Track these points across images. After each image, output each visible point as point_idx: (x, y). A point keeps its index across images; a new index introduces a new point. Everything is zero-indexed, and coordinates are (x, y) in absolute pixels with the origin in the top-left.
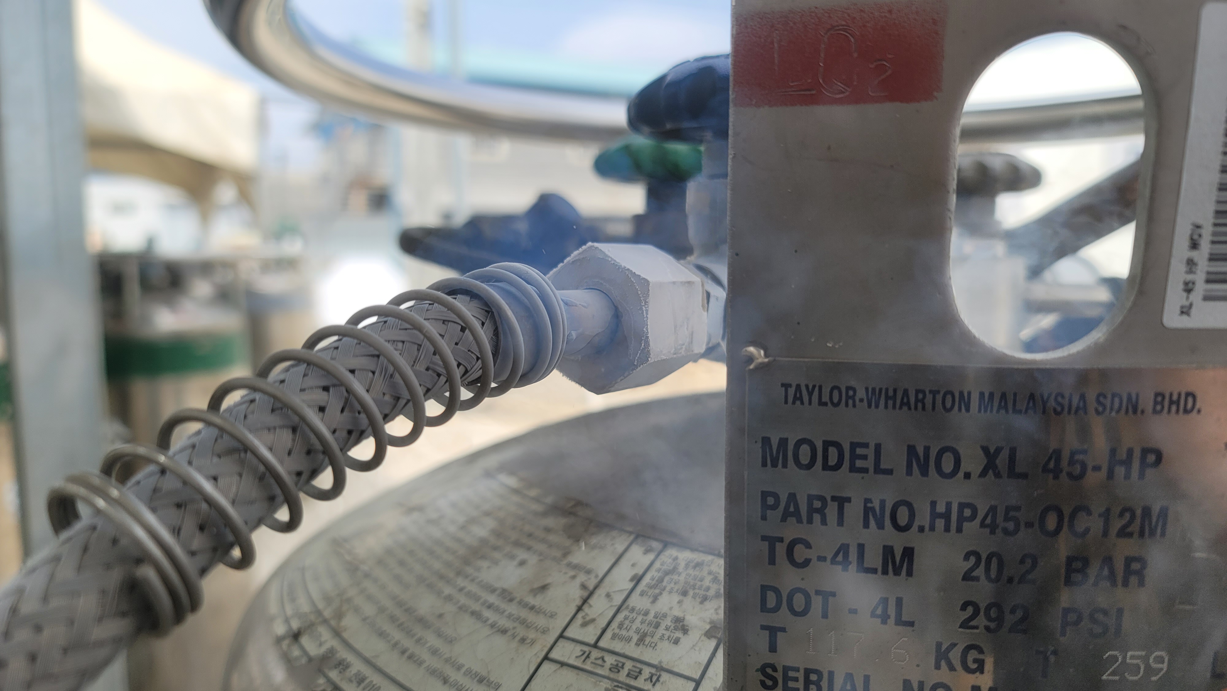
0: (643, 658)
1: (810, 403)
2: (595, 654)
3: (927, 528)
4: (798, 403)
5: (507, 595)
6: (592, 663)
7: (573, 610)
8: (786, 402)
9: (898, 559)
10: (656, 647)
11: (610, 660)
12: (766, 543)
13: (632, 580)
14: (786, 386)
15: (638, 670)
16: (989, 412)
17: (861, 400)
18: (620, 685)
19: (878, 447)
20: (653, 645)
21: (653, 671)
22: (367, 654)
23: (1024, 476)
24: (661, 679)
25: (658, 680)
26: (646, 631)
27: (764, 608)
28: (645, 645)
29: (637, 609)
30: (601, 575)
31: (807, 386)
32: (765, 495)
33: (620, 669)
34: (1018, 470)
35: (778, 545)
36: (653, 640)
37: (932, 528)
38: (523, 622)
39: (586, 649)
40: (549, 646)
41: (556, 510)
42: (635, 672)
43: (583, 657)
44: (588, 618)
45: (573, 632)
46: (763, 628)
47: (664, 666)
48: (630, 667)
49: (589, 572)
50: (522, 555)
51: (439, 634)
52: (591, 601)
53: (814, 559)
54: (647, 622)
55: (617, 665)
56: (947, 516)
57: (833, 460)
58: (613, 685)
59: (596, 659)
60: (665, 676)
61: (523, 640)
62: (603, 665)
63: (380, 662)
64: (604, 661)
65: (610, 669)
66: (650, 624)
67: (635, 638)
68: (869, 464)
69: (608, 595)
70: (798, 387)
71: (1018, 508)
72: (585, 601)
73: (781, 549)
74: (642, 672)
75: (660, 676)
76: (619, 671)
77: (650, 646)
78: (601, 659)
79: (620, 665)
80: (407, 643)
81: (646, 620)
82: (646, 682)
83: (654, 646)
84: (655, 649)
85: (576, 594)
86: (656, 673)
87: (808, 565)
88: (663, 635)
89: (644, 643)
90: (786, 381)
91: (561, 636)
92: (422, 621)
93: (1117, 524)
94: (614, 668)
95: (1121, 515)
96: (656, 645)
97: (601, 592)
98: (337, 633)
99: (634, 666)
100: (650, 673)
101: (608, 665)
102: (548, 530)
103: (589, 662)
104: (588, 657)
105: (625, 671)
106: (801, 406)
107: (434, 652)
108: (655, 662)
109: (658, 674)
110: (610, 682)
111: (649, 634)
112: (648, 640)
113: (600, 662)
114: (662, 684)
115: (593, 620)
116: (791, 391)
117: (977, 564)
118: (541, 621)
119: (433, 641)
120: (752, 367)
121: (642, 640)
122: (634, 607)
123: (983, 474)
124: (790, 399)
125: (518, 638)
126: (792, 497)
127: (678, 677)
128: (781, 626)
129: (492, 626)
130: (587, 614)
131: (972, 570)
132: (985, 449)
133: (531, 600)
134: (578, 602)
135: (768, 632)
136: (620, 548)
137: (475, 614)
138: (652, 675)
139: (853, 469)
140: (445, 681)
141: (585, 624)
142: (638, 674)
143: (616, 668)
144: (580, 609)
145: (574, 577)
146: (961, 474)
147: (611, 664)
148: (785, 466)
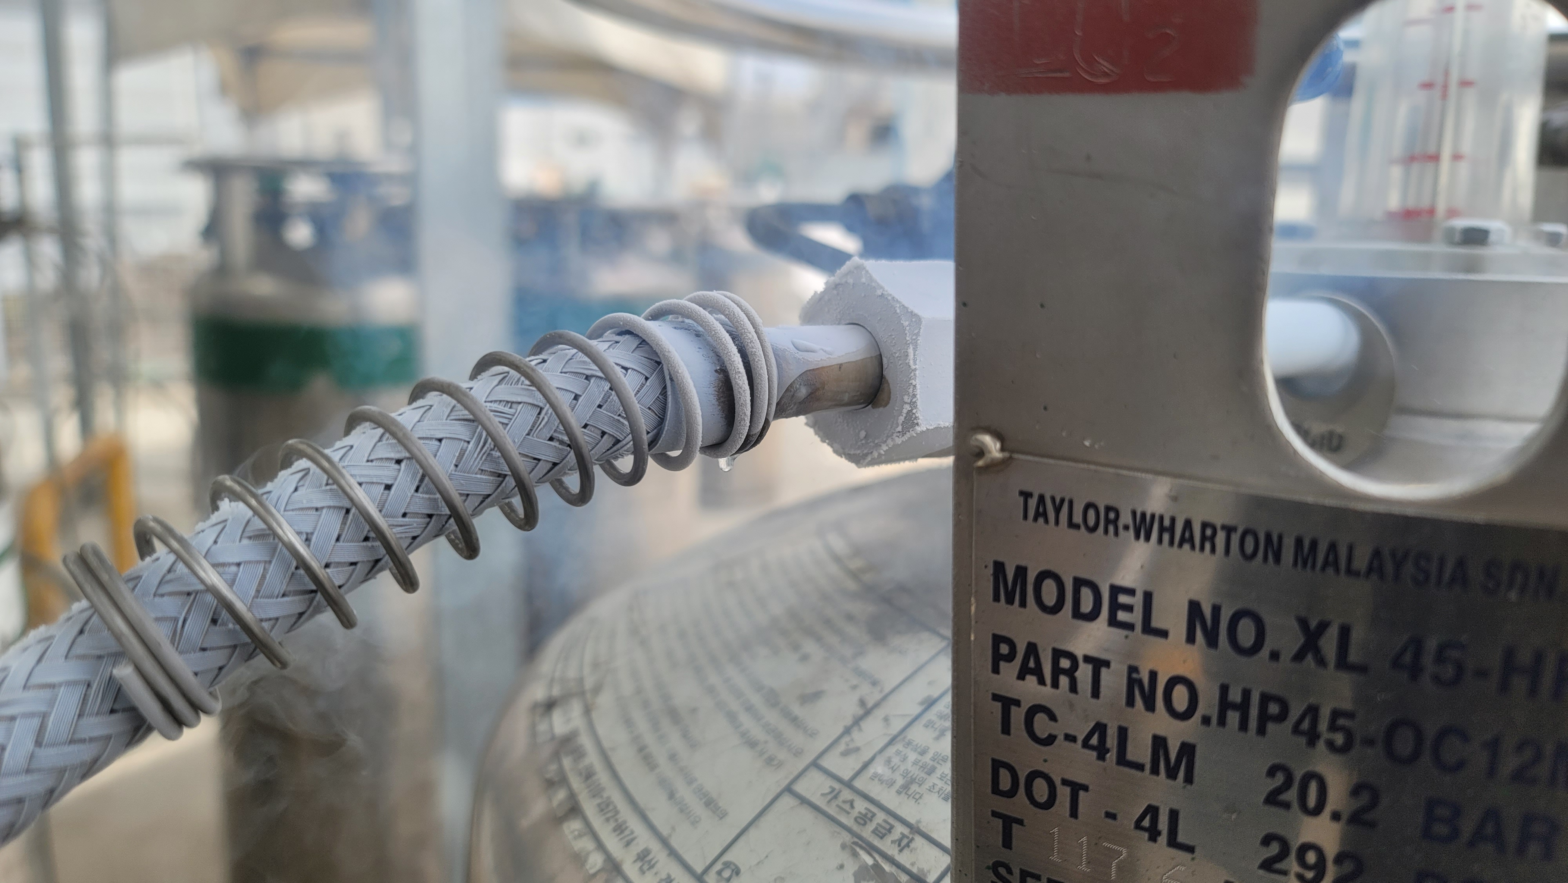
0: (899, 812)
1: (1057, 522)
2: (847, 794)
3: (1214, 720)
4: (1041, 520)
5: (773, 698)
6: (838, 806)
7: (840, 730)
8: (1025, 517)
9: (1173, 756)
10: (920, 801)
11: (861, 806)
12: (999, 705)
13: (921, 703)
14: (1026, 495)
15: (888, 827)
16: (1309, 567)
17: (1126, 528)
18: (860, 842)
19: (1148, 599)
20: (917, 796)
21: (906, 831)
22: (606, 744)
23: (1361, 669)
24: (912, 845)
25: (908, 845)
26: (914, 776)
27: (996, 790)
28: (908, 794)
29: (915, 743)
30: (887, 690)
31: (1053, 499)
32: (998, 640)
33: (868, 822)
34: (1353, 656)
35: (1014, 709)
36: (918, 790)
37: (1222, 721)
38: (779, 738)
39: (837, 786)
40: (796, 773)
41: (869, 591)
42: (884, 828)
43: (830, 797)
44: (851, 746)
45: (831, 762)
46: (995, 814)
47: (921, 828)
48: (880, 821)
49: (874, 683)
50: (810, 647)
51: (685, 735)
52: (864, 724)
53: (1061, 737)
54: (920, 764)
55: (865, 815)
56: (1243, 707)
57: (1087, 605)
58: (852, 841)
59: (844, 802)
60: (919, 841)
61: (770, 761)
62: (849, 811)
63: (615, 759)
64: (852, 807)
65: (856, 819)
66: (923, 767)
67: (900, 782)
68: (1136, 617)
69: (886, 720)
70: (1042, 498)
71: (1350, 715)
72: (857, 721)
73: (1018, 715)
74: (893, 831)
75: (912, 839)
76: (865, 824)
77: (913, 797)
78: (849, 804)
79: (869, 815)
80: (649, 739)
81: (920, 761)
82: (893, 845)
83: (917, 798)
84: (917, 802)
85: (851, 709)
86: (908, 835)
87: (1052, 744)
88: (934, 785)
89: (907, 793)
90: (1027, 488)
91: (815, 764)
92: (674, 715)
93: (1510, 763)
94: (861, 818)
95: (1520, 748)
96: (920, 797)
97: (880, 713)
98: (587, 711)
99: (885, 821)
100: (902, 833)
101: (855, 813)
102: (850, 618)
103: (834, 804)
104: (836, 797)
105: (871, 826)
106: (1046, 526)
107: (673, 757)
108: (912, 820)
109: (911, 836)
110: (849, 836)
111: (917, 781)
112: (914, 787)
113: (847, 807)
114: (911, 851)
115: (857, 749)
116: (1033, 503)
117: (1288, 784)
118: (797, 738)
119: (675, 741)
120: (980, 463)
121: (906, 788)
122: (912, 741)
123: (1299, 657)
124: (1031, 513)
125: (766, 756)
126: (1032, 649)
127: (933, 846)
128: (1019, 817)
129: (743, 735)
130: (852, 740)
131: (1278, 791)
132: (1303, 623)
133: (797, 710)
134: (849, 721)
135: (1001, 821)
136: (925, 656)
137: (732, 717)
138: (904, 836)
139: (1113, 620)
140: (671, 796)
141: (846, 754)
142: (887, 832)
143: (864, 819)
144: (847, 731)
145: (854, 687)
146: (1265, 652)
147: (860, 813)
148: (1023, 604)
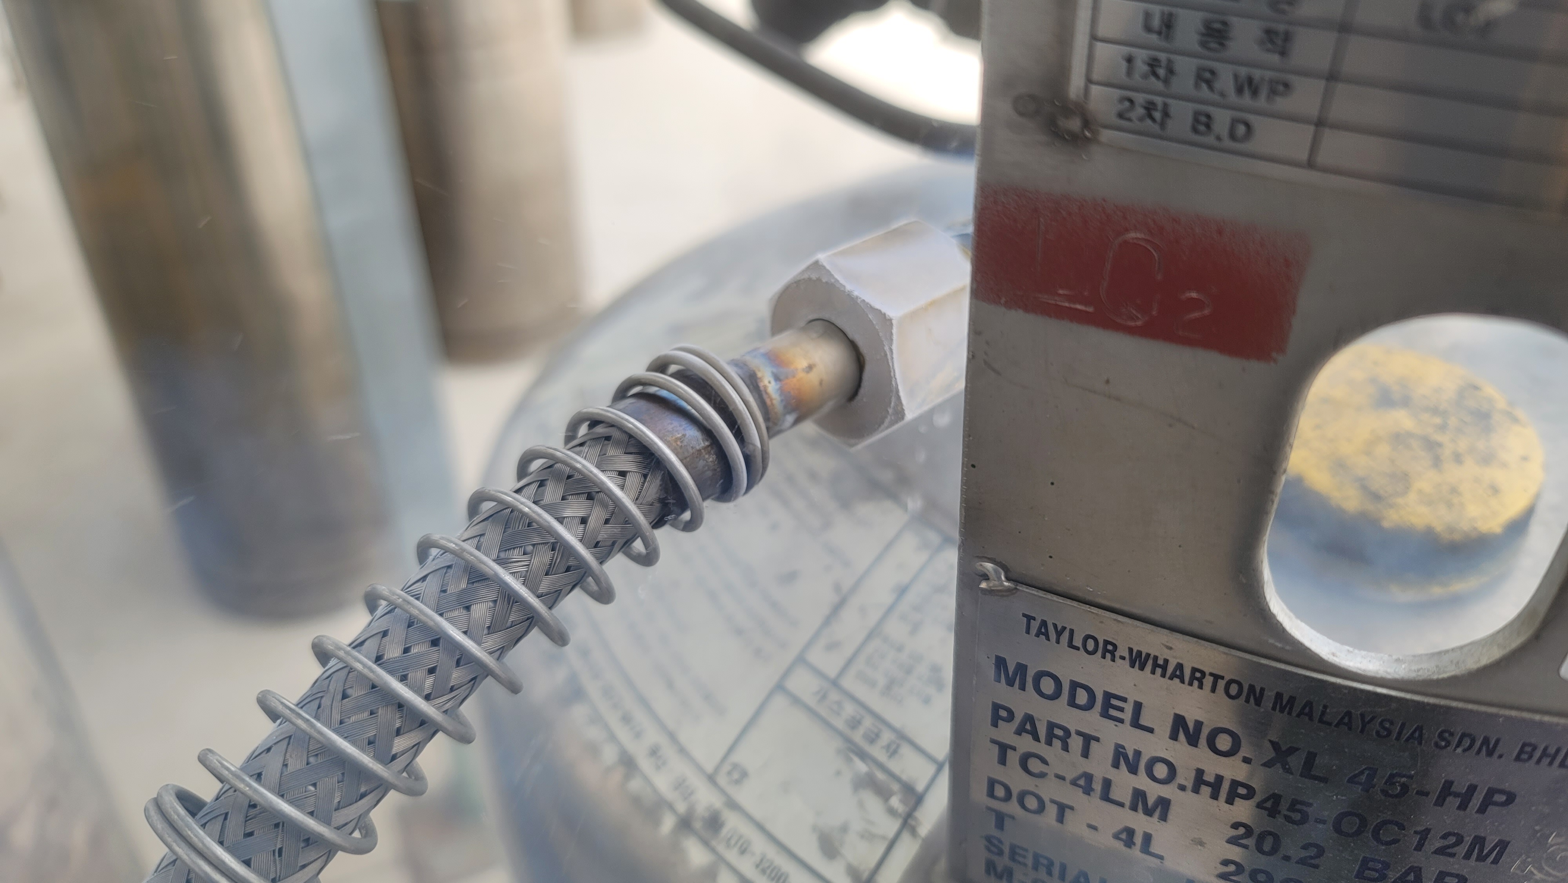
1: (1058, 642)
3: (1189, 789)
4: (1043, 637)
8: (1028, 632)
9: (1150, 803)
12: (997, 747)
14: (1030, 618)
16: (1286, 713)
17: (1123, 658)
19: (1138, 706)
23: (1322, 779)
27: (991, 795)
31: (1055, 626)
32: (996, 707)
34: (1317, 771)
35: (1010, 752)
37: (1196, 791)
46: (989, 809)
53: (1051, 776)
56: (1215, 786)
57: (1081, 701)
68: (1127, 716)
70: (1044, 623)
71: (1308, 804)
73: (1013, 756)
87: (1043, 778)
90: (1031, 614)
93: (1435, 844)
95: (1445, 837)
106: (1047, 642)
116: (1035, 625)
120: (983, 585)
123: (1269, 765)
124: (1034, 631)
126: (1030, 718)
128: (1010, 814)
131: (1240, 838)
132: (1276, 745)
139: (1105, 714)
146: (1239, 757)
148: (1023, 688)
